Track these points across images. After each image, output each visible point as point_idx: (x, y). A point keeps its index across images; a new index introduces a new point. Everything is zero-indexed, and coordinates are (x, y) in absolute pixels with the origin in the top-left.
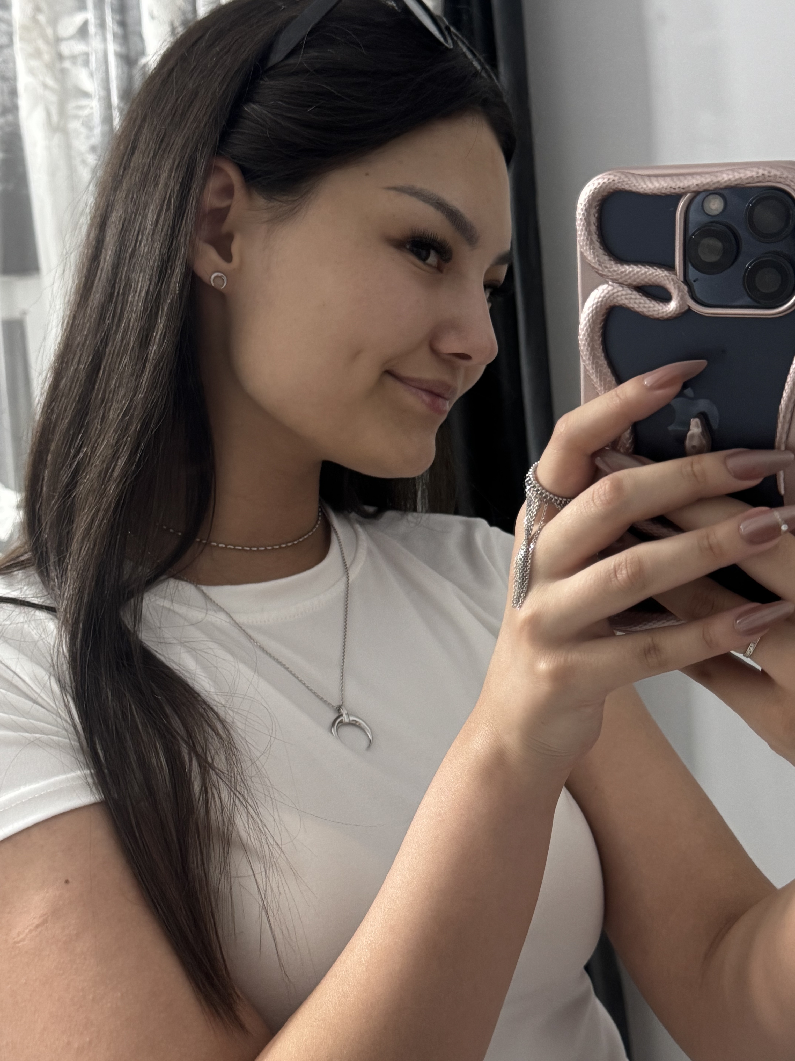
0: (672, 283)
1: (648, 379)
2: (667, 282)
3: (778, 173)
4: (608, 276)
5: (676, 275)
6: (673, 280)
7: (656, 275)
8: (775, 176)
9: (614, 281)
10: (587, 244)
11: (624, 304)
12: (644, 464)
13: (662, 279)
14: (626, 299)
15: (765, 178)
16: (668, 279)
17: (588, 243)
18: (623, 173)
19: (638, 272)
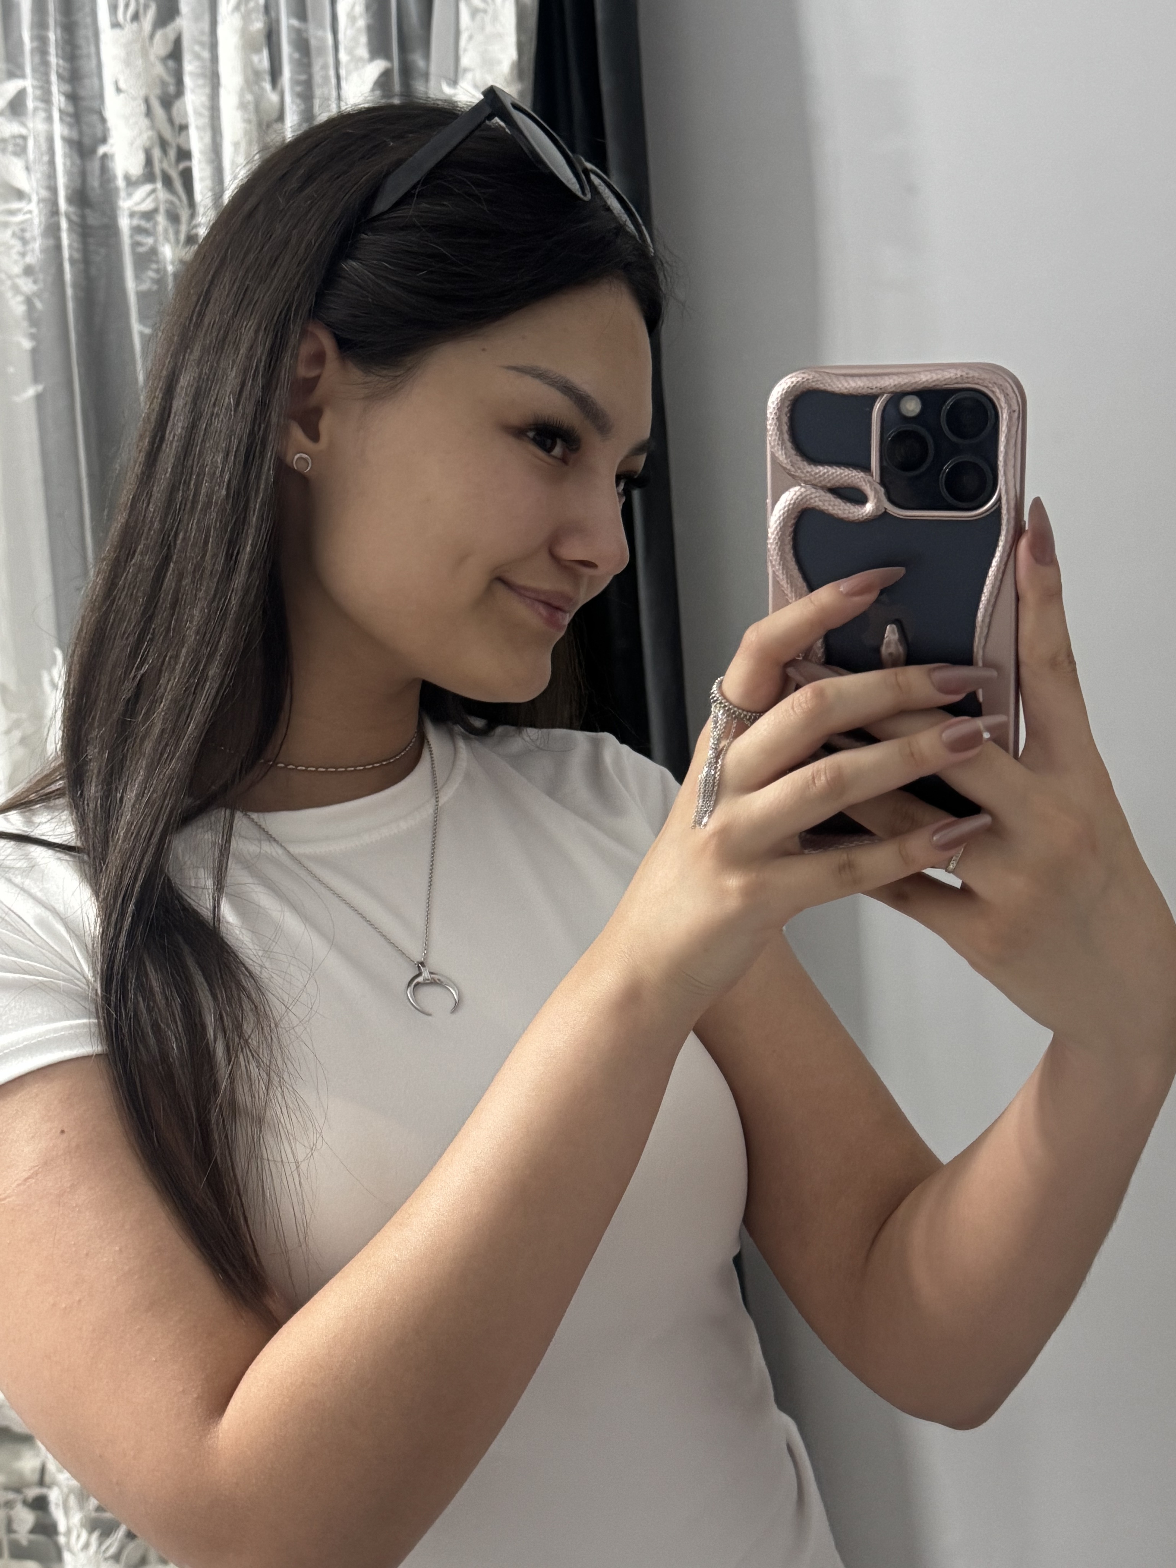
0: (868, 485)
1: (844, 585)
2: (864, 483)
3: (976, 375)
4: (800, 478)
5: (872, 476)
6: (869, 482)
7: (852, 476)
8: (973, 377)
9: (806, 482)
10: (778, 444)
11: (818, 506)
12: (841, 675)
13: (858, 480)
14: (820, 501)
15: (963, 379)
16: (864, 481)
17: (780, 443)
18: (816, 372)
19: (833, 473)
